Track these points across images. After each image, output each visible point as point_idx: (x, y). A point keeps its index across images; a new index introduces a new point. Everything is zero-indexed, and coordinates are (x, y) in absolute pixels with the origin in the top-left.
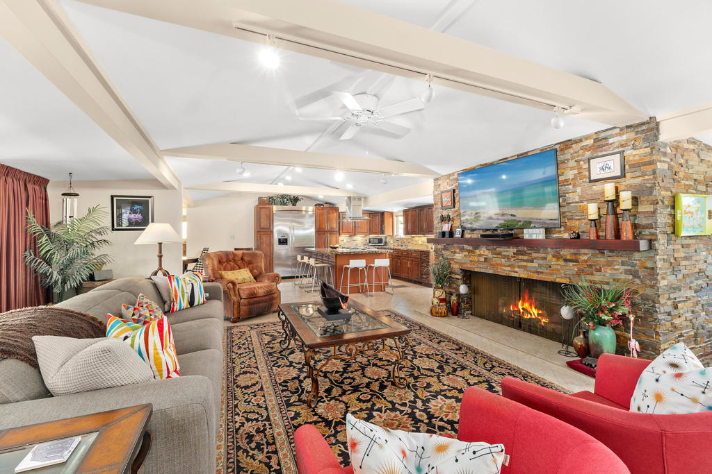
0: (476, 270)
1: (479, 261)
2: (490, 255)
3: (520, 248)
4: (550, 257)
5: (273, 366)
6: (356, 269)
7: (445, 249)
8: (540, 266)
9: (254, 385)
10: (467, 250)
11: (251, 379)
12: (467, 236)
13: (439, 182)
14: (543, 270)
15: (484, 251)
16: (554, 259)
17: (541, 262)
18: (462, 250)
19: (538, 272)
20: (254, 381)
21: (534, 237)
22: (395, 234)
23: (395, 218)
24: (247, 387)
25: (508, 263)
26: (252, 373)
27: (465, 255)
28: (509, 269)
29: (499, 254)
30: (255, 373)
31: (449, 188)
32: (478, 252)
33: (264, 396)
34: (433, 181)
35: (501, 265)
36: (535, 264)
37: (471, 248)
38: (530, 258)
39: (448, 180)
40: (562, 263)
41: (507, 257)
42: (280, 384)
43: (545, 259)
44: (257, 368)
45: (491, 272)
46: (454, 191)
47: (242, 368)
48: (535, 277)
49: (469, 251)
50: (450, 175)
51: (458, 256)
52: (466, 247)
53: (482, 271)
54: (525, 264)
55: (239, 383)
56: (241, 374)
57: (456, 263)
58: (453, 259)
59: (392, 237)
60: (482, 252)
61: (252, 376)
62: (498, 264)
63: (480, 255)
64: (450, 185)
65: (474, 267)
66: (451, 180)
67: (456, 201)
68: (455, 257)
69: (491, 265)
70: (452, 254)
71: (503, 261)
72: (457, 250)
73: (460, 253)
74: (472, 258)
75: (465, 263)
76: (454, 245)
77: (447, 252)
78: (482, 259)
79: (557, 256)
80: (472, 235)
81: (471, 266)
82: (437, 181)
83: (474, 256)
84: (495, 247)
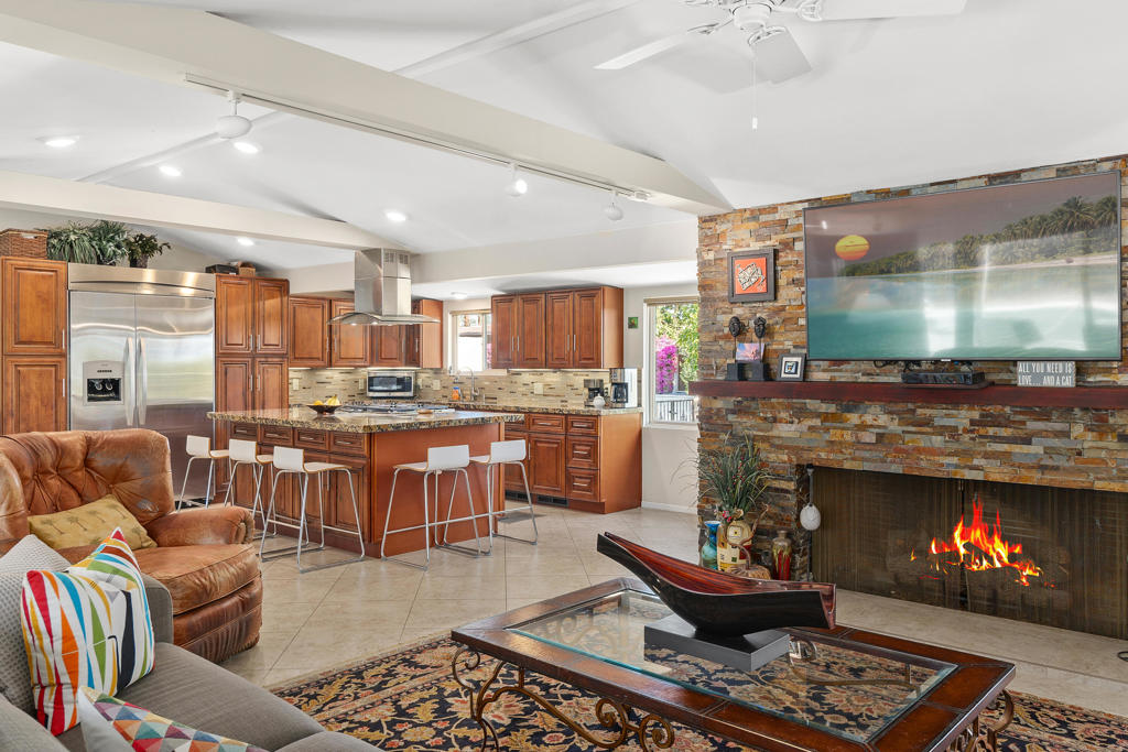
0: (847, 465)
2: (894, 426)
3: (993, 409)
4: (1078, 430)
6: (448, 475)
7: (739, 410)
8: (1048, 451)
10: (818, 415)
12: (819, 376)
13: (720, 228)
14: (1061, 462)
15: (877, 417)
16: (1090, 435)
17: (1056, 442)
18: (801, 413)
19: (1043, 468)
21: (1048, 382)
22: (449, 363)
23: (449, 319)
25: (954, 446)
28: (955, 460)
29: (927, 422)
31: (756, 246)
32: (854, 418)
34: (695, 221)
35: (931, 451)
36: (1036, 449)
37: (832, 408)
38: (1021, 433)
39: (752, 225)
40: (1112, 443)
41: (952, 432)
43: (1066, 434)
45: (896, 469)
46: (776, 252)
48: (1035, 478)
49: (825, 417)
50: (762, 210)
51: (786, 431)
52: (812, 404)
53: (868, 467)
54: (1005, 447)
57: (780, 448)
58: (765, 439)
59: (437, 371)
60: (868, 419)
62: (919, 450)
63: (863, 427)
64: (759, 238)
65: (840, 457)
66: (766, 225)
67: (782, 282)
68: (775, 433)
69: (899, 451)
70: (764, 425)
71: (938, 441)
72: (784, 415)
73: (792, 423)
74: (834, 435)
75: (810, 449)
76: (773, 400)
77: (745, 420)
78: (868, 437)
79: (1100, 427)
80: (836, 374)
81: (832, 456)
82: (712, 225)
83: (843, 429)
84: (910, 406)
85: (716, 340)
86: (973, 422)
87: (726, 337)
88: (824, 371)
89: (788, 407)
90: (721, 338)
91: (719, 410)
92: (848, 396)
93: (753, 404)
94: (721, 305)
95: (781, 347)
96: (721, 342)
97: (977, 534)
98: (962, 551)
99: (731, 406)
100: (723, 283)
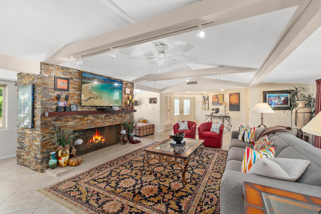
1: (87, 123)
2: (93, 119)
3: (108, 114)
4: (116, 116)
5: (201, 176)
8: (113, 120)
9: (215, 172)
10: (79, 119)
11: (215, 174)
12: (79, 110)
13: (51, 68)
14: (114, 121)
15: (91, 117)
17: (113, 118)
18: (75, 118)
19: (112, 122)
20: (214, 173)
21: (116, 109)
24: (218, 172)
25: (102, 121)
26: (213, 177)
27: (77, 122)
28: (102, 123)
29: (98, 117)
30: (212, 176)
32: (86, 118)
33: (213, 167)
34: (39, 63)
35: (99, 123)
36: (112, 120)
38: (110, 117)
39: (62, 71)
40: (119, 118)
41: (102, 119)
42: (205, 168)
44: (209, 179)
45: (93, 127)
46: (69, 79)
47: (217, 181)
48: (111, 124)
49: (81, 119)
50: (66, 68)
51: (71, 123)
52: (77, 116)
54: (108, 120)
55: (221, 175)
56: (218, 179)
58: (65, 126)
60: (89, 118)
61: (213, 176)
62: (97, 123)
63: (88, 120)
64: (64, 75)
65: (83, 127)
66: (66, 72)
67: (70, 87)
68: (68, 124)
69: (94, 123)
70: (65, 123)
71: (100, 121)
72: (70, 120)
73: (72, 121)
74: (82, 122)
75: (77, 127)
76: (67, 116)
77: (58, 122)
78: (89, 122)
79: (118, 116)
80: (82, 109)
81: (82, 127)
82: (47, 66)
83: (84, 121)
84: (96, 115)
85: (49, 100)
86: (105, 117)
87: (53, 100)
88: (81, 108)
89: (71, 118)
90: (51, 100)
91: (49, 121)
92: (85, 114)
93: (61, 118)
94: (50, 90)
95: (70, 103)
96: (51, 101)
97: (96, 137)
98: (94, 140)
99: (54, 119)
100: (51, 84)
